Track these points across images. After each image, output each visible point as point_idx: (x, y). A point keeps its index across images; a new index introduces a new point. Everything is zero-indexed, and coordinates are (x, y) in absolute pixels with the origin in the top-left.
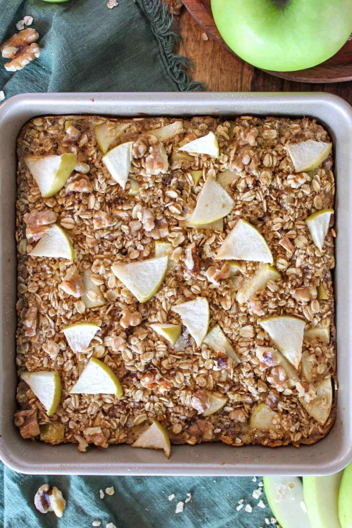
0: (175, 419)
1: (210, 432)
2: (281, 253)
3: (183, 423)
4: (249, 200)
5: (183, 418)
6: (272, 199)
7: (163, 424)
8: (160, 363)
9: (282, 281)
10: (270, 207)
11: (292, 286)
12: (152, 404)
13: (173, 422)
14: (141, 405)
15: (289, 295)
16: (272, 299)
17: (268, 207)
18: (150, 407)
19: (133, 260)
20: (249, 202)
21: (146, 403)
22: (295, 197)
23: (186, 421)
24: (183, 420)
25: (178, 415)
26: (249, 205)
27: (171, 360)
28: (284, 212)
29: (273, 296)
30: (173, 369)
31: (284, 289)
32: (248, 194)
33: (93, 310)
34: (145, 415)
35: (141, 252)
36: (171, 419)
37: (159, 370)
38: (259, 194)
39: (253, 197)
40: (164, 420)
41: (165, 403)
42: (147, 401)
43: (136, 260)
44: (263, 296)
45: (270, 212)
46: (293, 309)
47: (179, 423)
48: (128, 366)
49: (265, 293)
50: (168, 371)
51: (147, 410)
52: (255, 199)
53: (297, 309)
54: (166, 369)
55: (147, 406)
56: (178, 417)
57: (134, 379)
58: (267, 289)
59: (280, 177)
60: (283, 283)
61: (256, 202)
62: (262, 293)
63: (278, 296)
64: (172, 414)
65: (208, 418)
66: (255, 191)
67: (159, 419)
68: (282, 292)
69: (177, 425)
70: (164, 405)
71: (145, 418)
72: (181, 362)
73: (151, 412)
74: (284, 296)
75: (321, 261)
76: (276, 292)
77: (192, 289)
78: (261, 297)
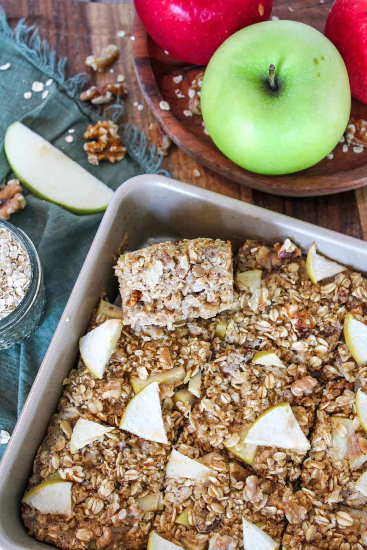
0: (292, 277)
1: (261, 252)
2: (121, 402)
3: (285, 270)
4: (133, 472)
5: (284, 276)
6: (109, 464)
7: (307, 278)
8: (289, 335)
9: (131, 374)
10: (113, 455)
11: (122, 366)
12: (312, 298)
13: (296, 275)
14: (323, 302)
15: (129, 358)
16: (147, 360)
17: (116, 456)
18: (315, 297)
19: (284, 451)
20: (135, 469)
21: (318, 302)
22: (83, 456)
23: (282, 271)
24: (285, 273)
25: (288, 279)
26: (135, 466)
27: (276, 335)
28: (101, 445)
29: (146, 363)
30: (278, 325)
31: (131, 366)
32: (132, 478)
33: (344, 415)
34: (322, 292)
35: (271, 457)
36: (296, 278)
37: (293, 329)
38: (120, 474)
39: (128, 472)
40: (304, 280)
41: (297, 295)
42: (316, 304)
43: (279, 450)
44: (156, 367)
45: (115, 451)
46: (130, 343)
47: (289, 272)
48: (325, 346)
49: (153, 368)
50: (283, 324)
51: (319, 295)
52: (127, 470)
53: (126, 341)
54: (286, 327)
55: (317, 299)
56: (289, 277)
57: (322, 329)
58: (149, 371)
59: (91, 484)
60: (131, 372)
61: (126, 466)
62: (156, 369)
63: (141, 362)
64: (294, 282)
65: (259, 267)
66: (124, 478)
67: (310, 283)
68: (134, 364)
69: (292, 271)
70: (300, 294)
71: (322, 288)
72: (268, 330)
73: (316, 292)
74: (134, 359)
75: (82, 380)
76: (141, 365)
77: (229, 399)
78: (159, 366)
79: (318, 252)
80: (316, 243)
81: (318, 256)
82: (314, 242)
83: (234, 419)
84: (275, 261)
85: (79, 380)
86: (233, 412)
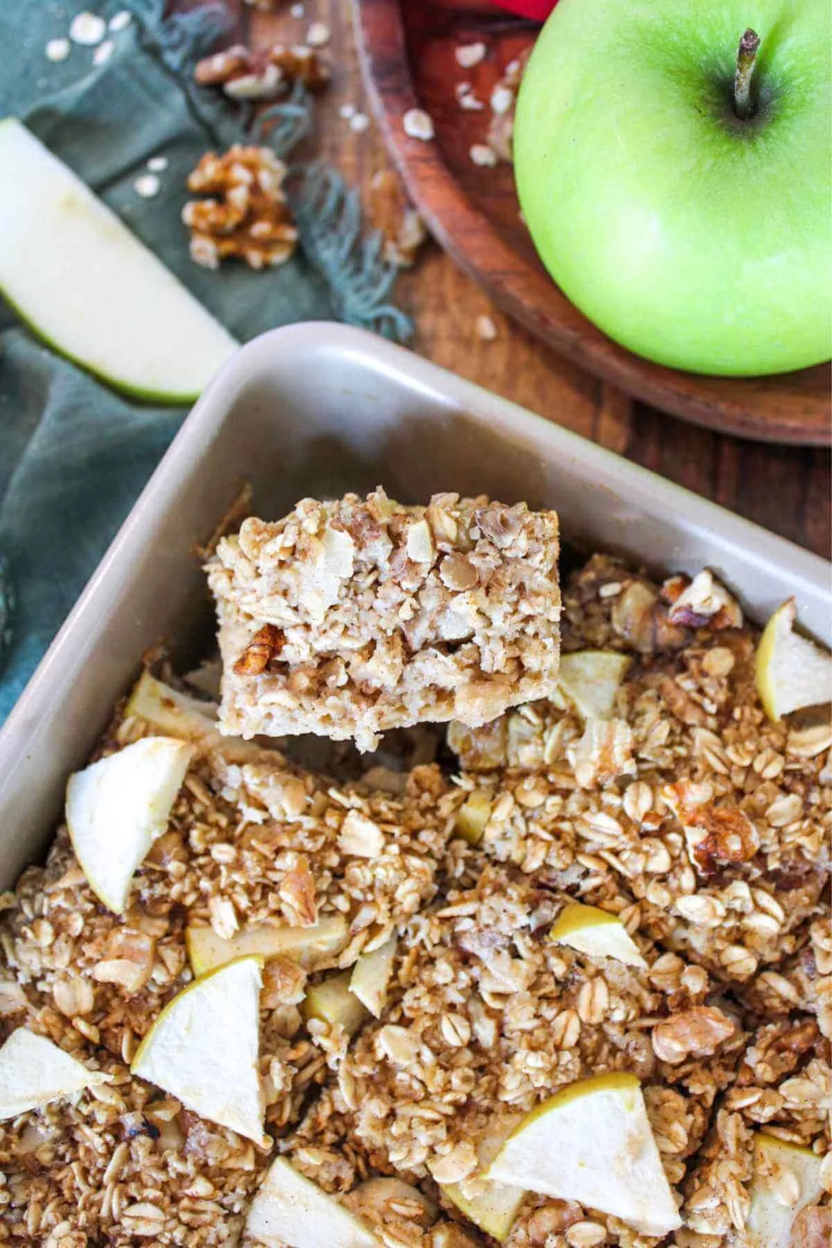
0: (710, 691)
1: (629, 602)
2: (150, 993)
3: (693, 665)
4: (149, 1210)
5: (688, 685)
6: (85, 1172)
7: (754, 697)
8: (671, 870)
9: (192, 913)
10: (102, 1149)
11: (169, 885)
12: (758, 767)
13: (721, 685)
14: (788, 780)
15: (194, 864)
16: (242, 881)
17: (110, 1152)
18: (767, 764)
19: (601, 1219)
20: (155, 1202)
21: (774, 780)
22: (14, 1138)
23: (683, 668)
24: (691, 677)
25: (695, 696)
26: (158, 1194)
27: (634, 863)
28: (71, 1111)
29: (238, 889)
30: (644, 835)
31: (195, 888)
32: (144, 1230)
33: (796, 1138)
34: (792, 750)
35: (560, 1232)
36: (722, 697)
37: (687, 852)
38: (110, 1210)
39: (135, 1210)
40: (745, 704)
41: (717, 749)
42: (768, 785)
43: (587, 1214)
44: (266, 906)
45: (109, 1138)
46: (202, 818)
47: (704, 674)
48: (774, 917)
49: (255, 907)
50: (661, 834)
51: (780, 758)
52: (132, 1201)
53: (191, 811)
54: (668, 844)
55: (773, 770)
56: (701, 691)
57: (773, 865)
58: (242, 917)
59: (24, 1223)
60: (192, 907)
61: (132, 1189)
62: (263, 915)
63: (223, 881)
64: (712, 709)
65: (617, 643)
66: (119, 1223)
67: (759, 716)
68: (205, 884)
69: (713, 673)
70: (724, 745)
71: (793, 736)
72: (610, 844)
73: (772, 746)
74: (209, 870)
75: (50, 908)
76: (222, 893)
77: (465, 1034)
78: (273, 905)
79: (799, 629)
80: (798, 601)
81: (795, 639)
82: (791, 599)
83: (469, 1096)
84: (667, 635)
85: (42, 905)
86: (471, 1073)
